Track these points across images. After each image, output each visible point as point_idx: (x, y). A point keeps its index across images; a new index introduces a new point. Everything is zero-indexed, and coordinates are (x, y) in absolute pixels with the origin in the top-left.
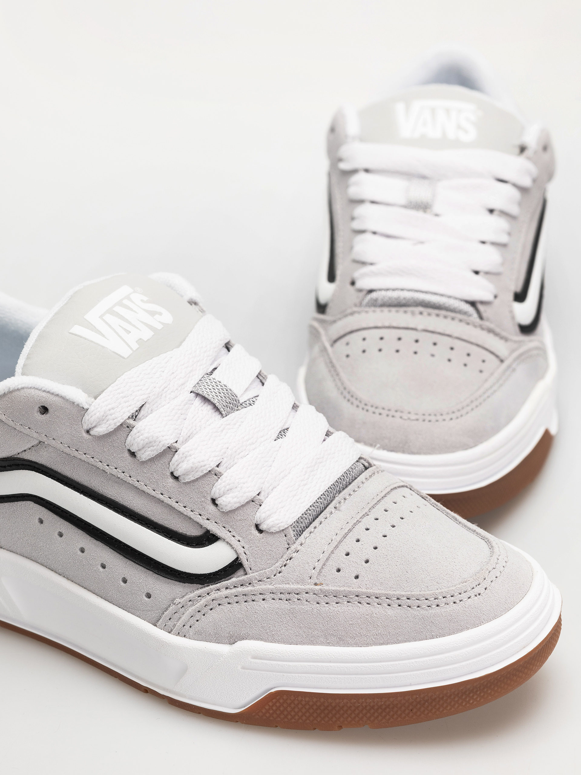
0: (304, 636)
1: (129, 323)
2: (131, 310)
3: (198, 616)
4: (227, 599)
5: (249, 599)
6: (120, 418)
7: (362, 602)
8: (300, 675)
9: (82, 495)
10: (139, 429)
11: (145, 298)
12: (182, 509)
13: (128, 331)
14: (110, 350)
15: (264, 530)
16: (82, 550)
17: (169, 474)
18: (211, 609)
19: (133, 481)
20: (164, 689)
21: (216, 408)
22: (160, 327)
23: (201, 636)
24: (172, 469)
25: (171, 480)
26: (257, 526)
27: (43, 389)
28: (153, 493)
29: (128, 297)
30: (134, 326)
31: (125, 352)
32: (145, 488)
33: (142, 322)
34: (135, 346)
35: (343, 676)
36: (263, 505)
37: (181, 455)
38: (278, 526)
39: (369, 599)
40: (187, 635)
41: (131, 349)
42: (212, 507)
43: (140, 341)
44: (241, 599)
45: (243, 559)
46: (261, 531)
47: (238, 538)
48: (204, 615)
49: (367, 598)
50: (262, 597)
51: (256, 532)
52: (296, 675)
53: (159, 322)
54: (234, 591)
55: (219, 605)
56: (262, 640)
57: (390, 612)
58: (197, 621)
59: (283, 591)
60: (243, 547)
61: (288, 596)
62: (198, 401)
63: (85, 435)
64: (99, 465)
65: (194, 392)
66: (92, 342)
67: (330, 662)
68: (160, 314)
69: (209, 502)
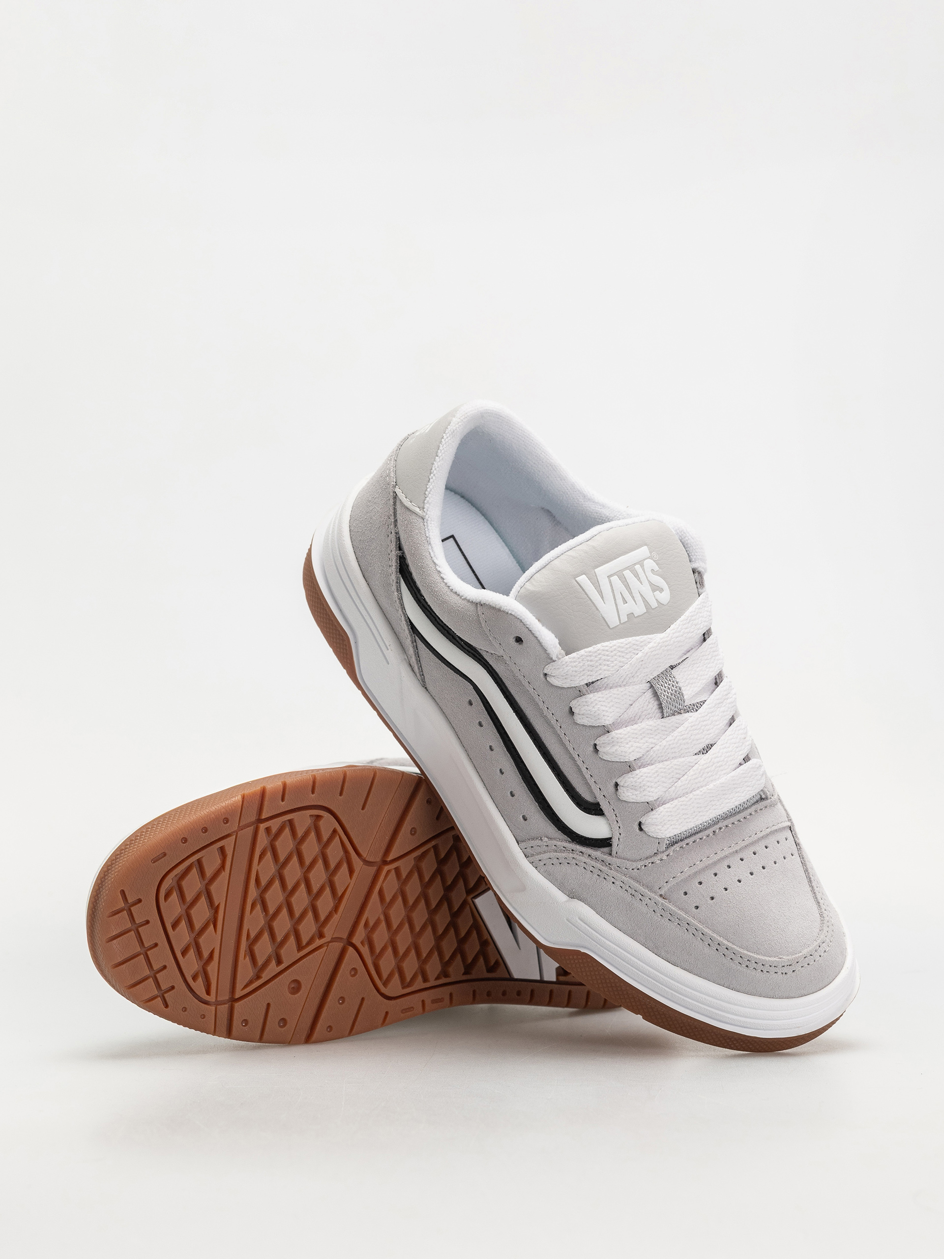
0: (629, 928)
1: (631, 593)
2: (639, 579)
3: (555, 861)
4: (585, 864)
5: (602, 876)
6: (578, 682)
7: (689, 930)
8: (610, 953)
9: (514, 714)
10: (587, 700)
11: (656, 568)
12: (588, 776)
13: (626, 601)
14: (601, 615)
15: (644, 830)
16: (491, 748)
17: (592, 743)
18: (568, 863)
19: (561, 733)
20: (497, 887)
21: (660, 706)
22: (654, 604)
23: (549, 876)
24: (597, 742)
25: (592, 749)
26: (640, 824)
27: (527, 626)
28: (572, 751)
29: (641, 563)
30: (633, 597)
31: (613, 621)
32: (567, 743)
33: (641, 595)
34: (624, 619)
35: (643, 975)
36: (654, 812)
37: (610, 738)
38: (657, 834)
39: (696, 931)
40: (538, 868)
41: (620, 620)
42: (612, 789)
43: (631, 615)
44: (596, 871)
45: (615, 842)
46: (641, 829)
47: (620, 824)
48: (560, 863)
49: (695, 930)
50: (613, 880)
51: (637, 828)
52: (607, 952)
53: (657, 600)
54: (593, 863)
55: (576, 864)
56: (595, 910)
57: (707, 950)
58: (553, 864)
59: (632, 887)
60: (620, 834)
61: (633, 892)
62: (649, 694)
63: (542, 676)
64: (541, 704)
65: (650, 683)
66: (590, 599)
67: (639, 959)
68: (661, 590)
69: (613, 783)
